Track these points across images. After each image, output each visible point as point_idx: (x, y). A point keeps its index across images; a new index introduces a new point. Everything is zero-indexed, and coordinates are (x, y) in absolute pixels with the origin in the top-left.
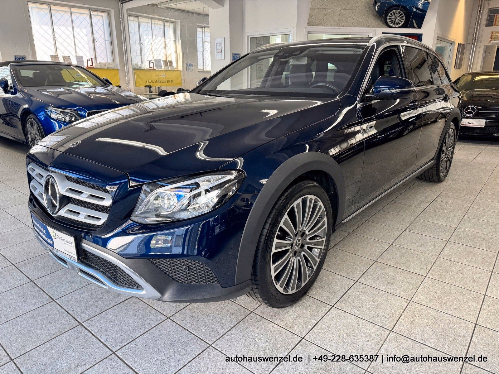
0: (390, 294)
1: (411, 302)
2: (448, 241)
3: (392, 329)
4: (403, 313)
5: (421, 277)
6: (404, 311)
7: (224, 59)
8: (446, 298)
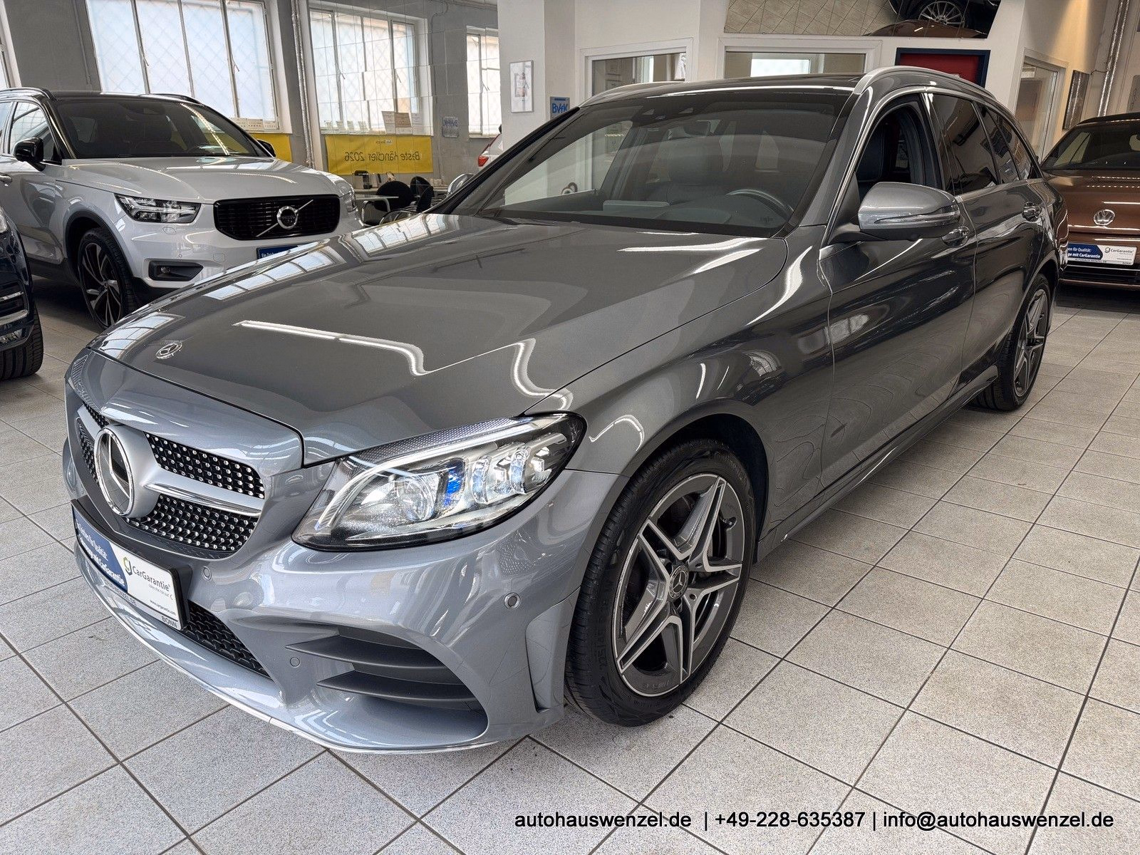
0: (906, 635)
1: (950, 651)
2: (1034, 524)
3: (909, 707)
4: (932, 673)
5: (972, 599)
6: (934, 669)
7: (531, 110)
8: (1024, 644)
